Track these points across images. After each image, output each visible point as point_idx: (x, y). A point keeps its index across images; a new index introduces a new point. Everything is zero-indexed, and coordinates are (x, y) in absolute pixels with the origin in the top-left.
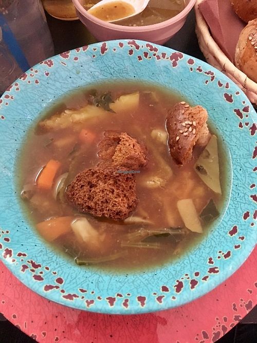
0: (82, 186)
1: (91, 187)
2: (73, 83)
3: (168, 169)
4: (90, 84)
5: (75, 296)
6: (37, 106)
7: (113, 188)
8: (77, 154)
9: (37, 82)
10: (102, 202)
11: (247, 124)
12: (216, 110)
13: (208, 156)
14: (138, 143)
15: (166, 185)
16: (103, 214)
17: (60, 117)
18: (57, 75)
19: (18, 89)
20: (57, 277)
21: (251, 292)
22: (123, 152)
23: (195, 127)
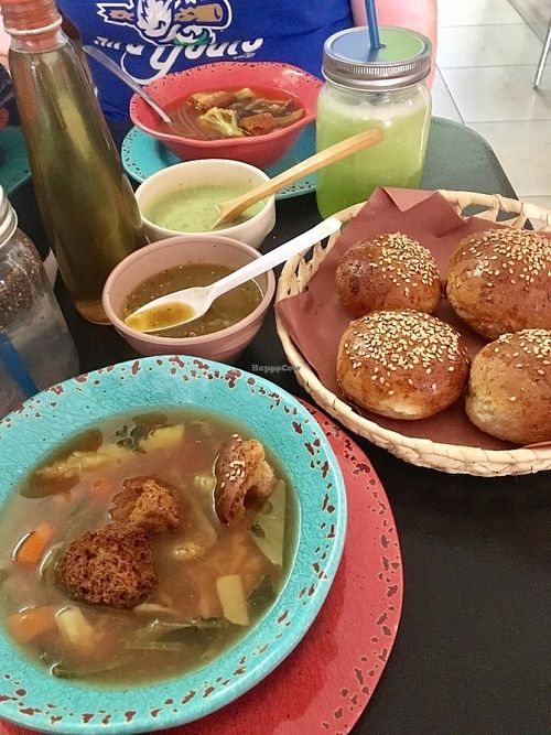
0: (79, 557)
1: (89, 558)
2: (91, 413)
3: (211, 531)
4: (117, 414)
5: (37, 710)
6: (36, 448)
7: (117, 557)
8: (82, 513)
9: (38, 415)
10: (102, 580)
11: (318, 463)
12: (286, 444)
13: (270, 510)
14: (170, 494)
15: (206, 556)
16: (102, 598)
17: (66, 462)
18: (68, 404)
19: (9, 426)
20: (18, 688)
21: (327, 726)
22: (144, 506)
23: (245, 469)
